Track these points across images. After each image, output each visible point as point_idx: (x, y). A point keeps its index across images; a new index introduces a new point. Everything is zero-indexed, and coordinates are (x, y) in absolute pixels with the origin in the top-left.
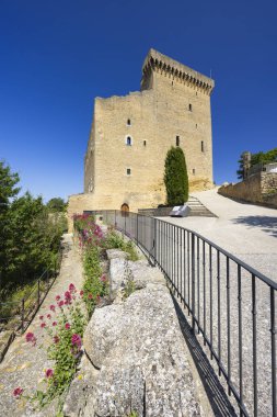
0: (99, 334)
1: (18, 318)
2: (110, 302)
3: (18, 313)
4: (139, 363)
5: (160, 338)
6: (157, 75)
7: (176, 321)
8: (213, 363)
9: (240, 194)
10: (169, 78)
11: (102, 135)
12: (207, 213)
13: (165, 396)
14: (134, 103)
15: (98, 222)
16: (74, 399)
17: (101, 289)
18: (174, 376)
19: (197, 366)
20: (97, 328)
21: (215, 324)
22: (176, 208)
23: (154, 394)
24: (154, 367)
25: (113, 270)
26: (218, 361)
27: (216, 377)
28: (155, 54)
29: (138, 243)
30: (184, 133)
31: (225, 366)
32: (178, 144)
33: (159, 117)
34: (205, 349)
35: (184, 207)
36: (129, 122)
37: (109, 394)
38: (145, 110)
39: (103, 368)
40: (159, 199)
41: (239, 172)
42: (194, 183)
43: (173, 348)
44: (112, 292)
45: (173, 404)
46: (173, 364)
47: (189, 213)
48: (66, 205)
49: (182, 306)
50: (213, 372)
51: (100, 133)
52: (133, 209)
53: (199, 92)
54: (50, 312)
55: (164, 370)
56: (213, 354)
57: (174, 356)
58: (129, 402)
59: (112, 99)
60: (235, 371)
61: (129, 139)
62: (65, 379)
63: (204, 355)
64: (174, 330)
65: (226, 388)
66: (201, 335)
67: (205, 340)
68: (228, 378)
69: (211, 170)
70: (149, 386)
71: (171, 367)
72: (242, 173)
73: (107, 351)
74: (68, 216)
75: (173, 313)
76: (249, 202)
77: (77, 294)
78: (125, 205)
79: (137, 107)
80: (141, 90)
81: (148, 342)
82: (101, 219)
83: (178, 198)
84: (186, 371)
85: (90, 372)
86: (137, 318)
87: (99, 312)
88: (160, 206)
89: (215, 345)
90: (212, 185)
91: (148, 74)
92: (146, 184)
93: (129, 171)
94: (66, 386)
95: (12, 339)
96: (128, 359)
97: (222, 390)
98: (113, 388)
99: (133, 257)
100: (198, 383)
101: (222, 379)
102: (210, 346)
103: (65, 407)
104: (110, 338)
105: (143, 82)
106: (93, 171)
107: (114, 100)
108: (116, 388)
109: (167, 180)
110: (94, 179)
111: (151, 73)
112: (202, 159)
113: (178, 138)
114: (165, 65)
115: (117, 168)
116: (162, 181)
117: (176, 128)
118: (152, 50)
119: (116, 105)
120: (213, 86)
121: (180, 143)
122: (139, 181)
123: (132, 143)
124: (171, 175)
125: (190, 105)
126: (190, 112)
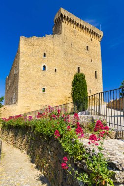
6: (65, 25)
10: (73, 28)
11: (25, 63)
14: (48, 42)
28: (63, 11)
30: (83, 65)
33: (66, 53)
36: (44, 55)
38: (56, 48)
51: (23, 61)
53: (93, 39)
59: (32, 38)
61: (44, 67)
79: (51, 45)
80: (53, 34)
91: (58, 23)
92: (56, 99)
105: (54, 28)
107: (34, 39)
110: (17, 94)
111: (61, 23)
112: (96, 84)
113: (79, 68)
114: (70, 19)
115: (35, 87)
116: (70, 96)
117: (78, 61)
118: (61, 8)
119: (36, 43)
120: (102, 35)
121: (81, 72)
122: (51, 97)
123: (46, 70)
124: (76, 92)
125: (87, 47)
126: (87, 51)
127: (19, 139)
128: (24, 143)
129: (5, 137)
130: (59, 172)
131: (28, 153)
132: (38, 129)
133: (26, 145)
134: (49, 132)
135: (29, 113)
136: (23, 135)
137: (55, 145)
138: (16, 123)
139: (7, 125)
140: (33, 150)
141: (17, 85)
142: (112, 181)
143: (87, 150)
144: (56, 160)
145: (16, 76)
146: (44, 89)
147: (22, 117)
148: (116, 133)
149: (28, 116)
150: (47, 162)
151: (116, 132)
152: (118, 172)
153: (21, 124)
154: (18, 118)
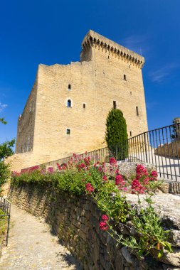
6: (95, 50)
10: (106, 53)
11: (44, 97)
14: (74, 71)
28: (93, 34)
30: (121, 99)
32: (114, 108)
33: (98, 84)
36: (70, 87)
38: (84, 77)
51: (42, 95)
53: (132, 66)
59: (54, 66)
61: (69, 101)
78: (64, 165)
79: (77, 74)
80: (81, 61)
91: (87, 48)
92: (86, 144)
93: (69, 132)
105: (82, 54)
107: (56, 68)
110: (32, 138)
111: (90, 48)
112: (138, 122)
113: (114, 102)
114: (102, 43)
115: (56, 128)
116: (104, 140)
117: (113, 94)
118: (91, 31)
119: (58, 72)
120: (143, 61)
121: (118, 108)
123: (72, 105)
124: (112, 133)
125: (125, 76)
126: (124, 81)
127: (34, 201)
128: (41, 206)
129: (14, 199)
130: (93, 246)
131: (46, 222)
132: (62, 185)
133: (45, 208)
134: (78, 188)
135: (49, 163)
136: (40, 195)
137: (86, 206)
138: (31, 178)
139: (17, 180)
140: (54, 215)
141: (33, 126)
142: (169, 244)
143: (132, 206)
144: (88, 228)
145: (32, 115)
146: (69, 130)
147: (40, 169)
148: (170, 186)
149: (48, 167)
150: (75, 233)
151: (170, 184)
152: (177, 231)
153: (38, 179)
154: (34, 171)
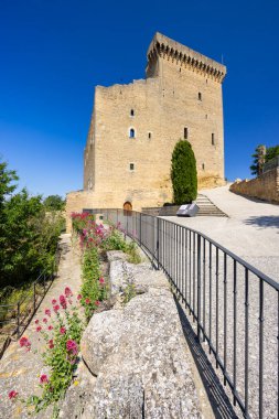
0: (97, 340)
1: (14, 322)
2: (109, 307)
3: (13, 317)
4: (138, 371)
5: (161, 345)
6: (164, 61)
7: (179, 328)
8: (219, 372)
9: (254, 192)
10: (177, 64)
11: (103, 127)
12: (218, 212)
13: (165, 405)
14: (138, 91)
15: (98, 222)
16: (71, 405)
17: (99, 294)
18: (175, 385)
19: (201, 375)
20: (94, 334)
21: (221, 332)
22: (184, 207)
23: (153, 402)
24: (154, 375)
25: (113, 273)
26: (223, 370)
27: (221, 387)
28: (161, 39)
29: (141, 244)
30: (193, 125)
31: (231, 376)
32: (186, 136)
33: (166, 107)
34: (211, 357)
35: (193, 205)
36: (132, 113)
37: (106, 401)
38: (150, 100)
39: (100, 375)
40: (165, 196)
41: (253, 168)
42: (204, 179)
43: (176, 356)
44: (112, 296)
45: (173, 413)
46: (175, 372)
47: (197, 212)
48: (64, 203)
49: (186, 312)
50: (218, 382)
51: (101, 124)
52: (137, 207)
53: (209, 80)
54: (46, 316)
55: (165, 378)
56: (218, 362)
57: (176, 365)
58: (127, 410)
59: (114, 87)
60: (241, 380)
61: (132, 131)
62: (60, 386)
63: (209, 364)
64: (177, 337)
65: (231, 397)
66: (206, 343)
67: (211, 348)
68: (233, 388)
69: (222, 165)
70: (148, 394)
71: (172, 375)
72: (256, 169)
73: (105, 358)
74: (66, 215)
75: (177, 319)
76: (264, 201)
77: (74, 299)
78: (128, 203)
79: (142, 97)
80: (145, 78)
81: (149, 349)
82: (101, 218)
83: (186, 196)
84: (189, 380)
85: (88, 379)
86: (138, 324)
87: (97, 317)
88: (166, 205)
89: (221, 353)
90: (223, 181)
91: (153, 59)
92: (150, 180)
93: (132, 166)
94: (62, 392)
95: (7, 343)
96: (127, 366)
97: (227, 400)
98: (110, 395)
99: (135, 260)
100: (202, 392)
101: (227, 389)
102: (216, 354)
103: (61, 413)
104: (108, 345)
105: (147, 69)
106: (93, 166)
107: (116, 88)
108: (114, 396)
109: (174, 176)
111: (157, 58)
112: (212, 153)
113: (186, 130)
114: (172, 51)
116: (169, 177)
117: (184, 118)
118: (158, 34)
120: (225, 73)
121: (189, 136)
122: (143, 177)
123: (135, 136)
124: (178, 171)
126: (199, 102)
